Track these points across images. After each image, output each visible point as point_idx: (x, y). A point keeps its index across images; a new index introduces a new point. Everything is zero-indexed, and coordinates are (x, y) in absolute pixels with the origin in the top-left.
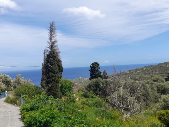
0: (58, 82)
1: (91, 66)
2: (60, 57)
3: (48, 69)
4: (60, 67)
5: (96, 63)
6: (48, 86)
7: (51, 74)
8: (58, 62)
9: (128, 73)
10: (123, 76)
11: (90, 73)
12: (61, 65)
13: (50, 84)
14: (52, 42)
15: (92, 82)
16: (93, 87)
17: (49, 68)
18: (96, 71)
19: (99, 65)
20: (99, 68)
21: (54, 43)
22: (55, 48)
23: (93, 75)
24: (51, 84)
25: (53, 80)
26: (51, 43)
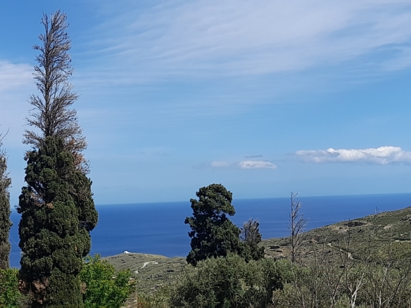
0: (76, 273)
1: (193, 202)
2: (82, 165)
3: (32, 213)
4: (82, 207)
5: (218, 189)
6: (34, 289)
7: (46, 236)
8: (76, 187)
9: (342, 236)
10: (322, 248)
11: (191, 234)
12: (89, 197)
13: (42, 282)
14: (52, 101)
15: (200, 273)
16: (206, 293)
17: (38, 213)
18: (218, 223)
19: (230, 199)
20: (231, 213)
21: (60, 103)
22: (66, 126)
23: (205, 242)
24: (47, 282)
25: (57, 264)
26: (47, 104)
